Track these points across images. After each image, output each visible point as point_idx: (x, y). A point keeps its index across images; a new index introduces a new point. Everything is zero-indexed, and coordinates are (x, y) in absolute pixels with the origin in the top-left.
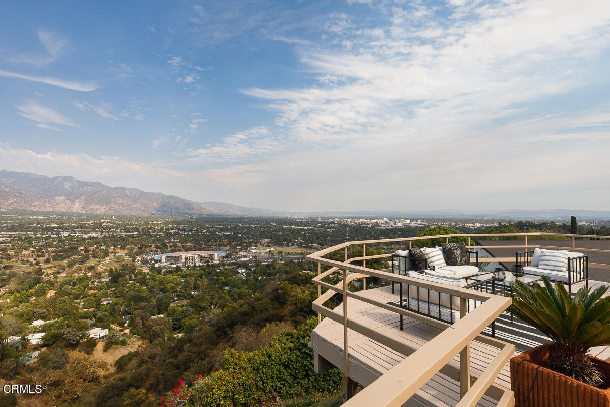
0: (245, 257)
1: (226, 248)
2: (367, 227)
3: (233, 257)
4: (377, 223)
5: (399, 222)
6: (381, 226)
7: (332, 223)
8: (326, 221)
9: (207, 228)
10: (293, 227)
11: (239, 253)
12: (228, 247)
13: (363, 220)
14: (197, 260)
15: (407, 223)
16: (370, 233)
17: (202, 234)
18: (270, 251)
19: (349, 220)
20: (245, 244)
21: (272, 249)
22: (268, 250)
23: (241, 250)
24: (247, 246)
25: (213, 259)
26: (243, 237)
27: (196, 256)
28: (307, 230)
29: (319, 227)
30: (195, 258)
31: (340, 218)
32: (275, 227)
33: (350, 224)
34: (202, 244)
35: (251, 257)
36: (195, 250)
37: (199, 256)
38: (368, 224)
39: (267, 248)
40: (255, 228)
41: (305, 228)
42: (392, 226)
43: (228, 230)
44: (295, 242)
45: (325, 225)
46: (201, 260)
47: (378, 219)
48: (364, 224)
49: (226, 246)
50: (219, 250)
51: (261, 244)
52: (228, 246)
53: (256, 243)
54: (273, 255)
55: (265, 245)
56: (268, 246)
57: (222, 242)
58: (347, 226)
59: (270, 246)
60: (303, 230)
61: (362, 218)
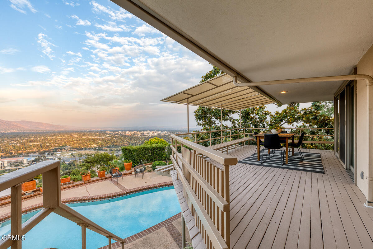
0: (52, 159)
1: (35, 154)
2: (138, 136)
3: (41, 160)
4: (144, 134)
5: (155, 133)
6: (145, 135)
7: (117, 134)
8: (113, 133)
9: (17, 140)
10: (90, 137)
11: (47, 157)
12: (37, 154)
13: (135, 132)
14: (6, 165)
15: (160, 133)
16: (139, 139)
17: (13, 146)
18: (72, 154)
19: (127, 132)
20: (52, 151)
21: (73, 153)
22: (71, 153)
23: (48, 155)
24: (54, 151)
25: (23, 163)
26: (51, 145)
27: (6, 162)
28: (100, 139)
29: (108, 137)
30: (5, 164)
31: (122, 131)
32: (77, 138)
33: (128, 135)
34: (12, 153)
35: (56, 159)
36: (5, 158)
37: (8, 162)
38: (138, 134)
39: (70, 152)
40: (61, 139)
41: (99, 138)
42: (152, 135)
43: (37, 141)
44: (91, 147)
45: (112, 135)
46: (11, 165)
47: (144, 131)
48: (136, 134)
49: (35, 153)
50: (29, 156)
51: (65, 150)
52: (37, 152)
53: (61, 149)
54: (74, 156)
55: (68, 150)
56: (70, 151)
57: (32, 150)
58: (126, 136)
59: (72, 151)
60: (97, 139)
61: (134, 131)
